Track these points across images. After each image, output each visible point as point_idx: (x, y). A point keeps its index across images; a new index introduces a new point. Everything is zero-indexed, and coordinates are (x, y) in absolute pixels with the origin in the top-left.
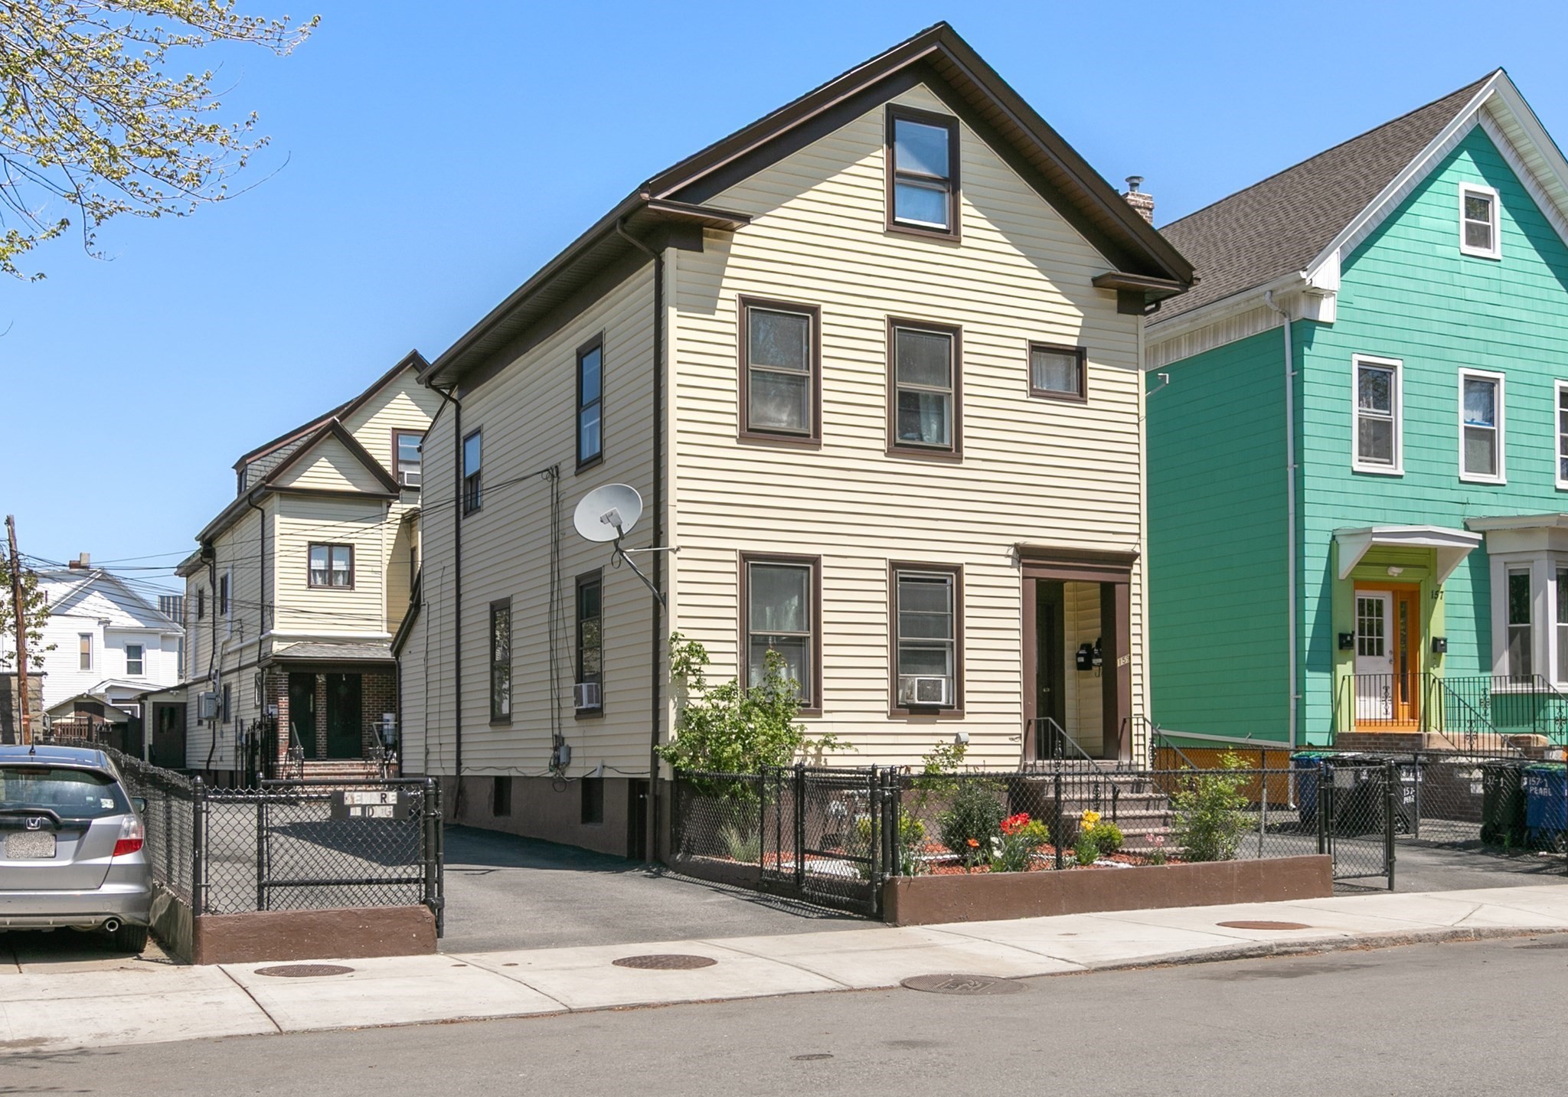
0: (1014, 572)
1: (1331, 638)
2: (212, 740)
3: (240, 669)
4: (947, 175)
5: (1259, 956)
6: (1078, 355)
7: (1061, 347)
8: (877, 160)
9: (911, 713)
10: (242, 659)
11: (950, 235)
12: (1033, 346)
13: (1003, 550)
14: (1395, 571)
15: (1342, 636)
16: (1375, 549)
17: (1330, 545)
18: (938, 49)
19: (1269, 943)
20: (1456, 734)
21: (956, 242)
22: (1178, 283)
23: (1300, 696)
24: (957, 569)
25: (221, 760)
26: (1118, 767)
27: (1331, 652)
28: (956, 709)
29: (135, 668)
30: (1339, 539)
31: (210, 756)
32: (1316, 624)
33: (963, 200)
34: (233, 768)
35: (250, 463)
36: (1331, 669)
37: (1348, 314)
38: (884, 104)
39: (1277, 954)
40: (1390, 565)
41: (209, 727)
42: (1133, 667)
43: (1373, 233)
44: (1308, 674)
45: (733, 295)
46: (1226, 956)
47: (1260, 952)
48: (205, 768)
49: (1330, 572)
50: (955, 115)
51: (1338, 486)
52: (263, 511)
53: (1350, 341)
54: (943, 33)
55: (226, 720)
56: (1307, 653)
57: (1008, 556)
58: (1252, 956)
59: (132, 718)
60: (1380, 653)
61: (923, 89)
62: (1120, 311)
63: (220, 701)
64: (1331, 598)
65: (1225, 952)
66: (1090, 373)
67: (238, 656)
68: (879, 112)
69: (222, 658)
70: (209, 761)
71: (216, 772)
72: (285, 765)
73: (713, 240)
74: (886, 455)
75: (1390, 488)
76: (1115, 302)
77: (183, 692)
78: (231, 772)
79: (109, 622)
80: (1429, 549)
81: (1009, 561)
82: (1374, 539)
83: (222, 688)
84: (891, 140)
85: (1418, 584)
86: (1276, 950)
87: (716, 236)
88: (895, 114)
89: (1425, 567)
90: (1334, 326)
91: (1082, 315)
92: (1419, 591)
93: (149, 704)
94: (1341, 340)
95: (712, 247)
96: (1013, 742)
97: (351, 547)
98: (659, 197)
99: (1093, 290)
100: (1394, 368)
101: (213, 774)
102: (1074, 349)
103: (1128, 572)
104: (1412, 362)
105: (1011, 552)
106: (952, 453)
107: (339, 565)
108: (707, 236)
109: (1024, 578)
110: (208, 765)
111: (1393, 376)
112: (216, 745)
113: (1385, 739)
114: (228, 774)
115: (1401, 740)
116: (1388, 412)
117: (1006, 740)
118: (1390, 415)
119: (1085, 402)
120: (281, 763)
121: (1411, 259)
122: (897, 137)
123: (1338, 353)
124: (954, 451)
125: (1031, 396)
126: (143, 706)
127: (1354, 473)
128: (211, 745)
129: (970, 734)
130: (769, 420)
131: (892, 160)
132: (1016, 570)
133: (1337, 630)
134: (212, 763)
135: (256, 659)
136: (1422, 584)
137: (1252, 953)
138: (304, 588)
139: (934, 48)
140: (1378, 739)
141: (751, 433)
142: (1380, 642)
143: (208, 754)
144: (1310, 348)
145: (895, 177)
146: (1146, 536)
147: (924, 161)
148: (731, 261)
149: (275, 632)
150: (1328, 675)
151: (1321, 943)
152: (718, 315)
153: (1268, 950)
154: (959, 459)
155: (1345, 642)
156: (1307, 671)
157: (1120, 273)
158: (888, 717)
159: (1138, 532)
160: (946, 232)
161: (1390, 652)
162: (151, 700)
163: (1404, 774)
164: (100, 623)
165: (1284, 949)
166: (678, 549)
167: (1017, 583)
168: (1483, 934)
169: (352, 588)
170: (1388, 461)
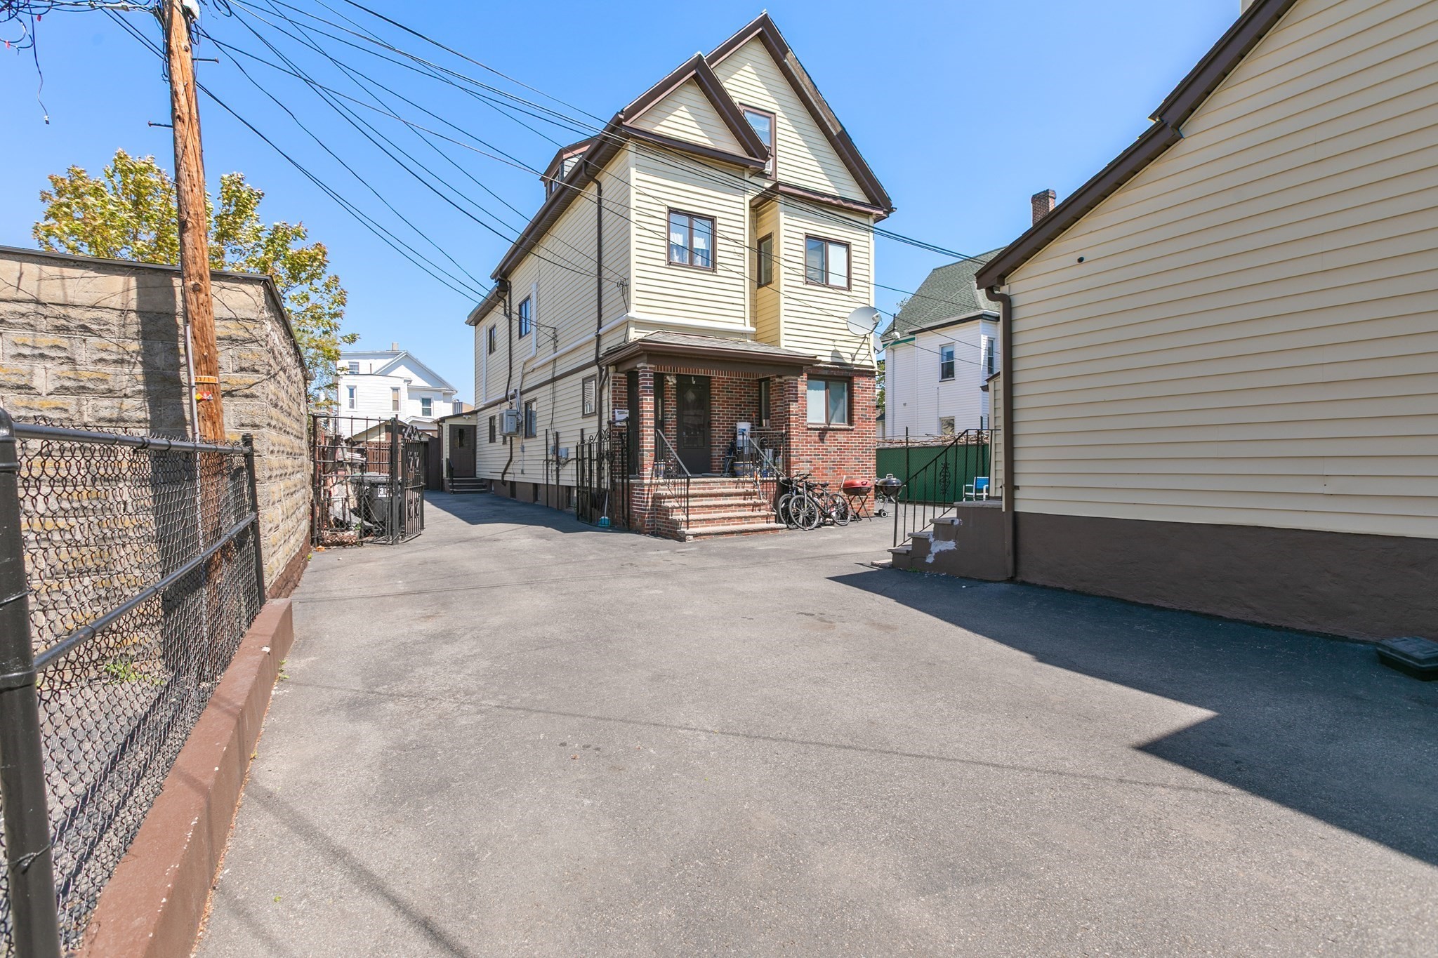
2: (509, 455)
3: (554, 380)
10: (557, 369)
25: (522, 473)
29: (427, 412)
31: (506, 469)
34: (541, 480)
35: (566, 159)
41: (504, 442)
48: (500, 479)
52: (599, 184)
55: (530, 434)
59: (432, 438)
63: (522, 418)
67: (551, 366)
69: (523, 378)
70: (504, 473)
71: (513, 483)
72: (650, 485)
77: (474, 417)
78: (536, 485)
79: (411, 381)
83: (524, 406)
93: (446, 427)
97: (712, 219)
101: (508, 484)
107: (700, 243)
110: (503, 477)
112: (514, 459)
114: (531, 488)
120: (646, 481)
126: (440, 427)
128: (508, 459)
134: (507, 475)
135: (593, 358)
138: (663, 264)
143: (504, 467)
149: (634, 313)
162: (448, 422)
164: (405, 381)
169: (714, 270)
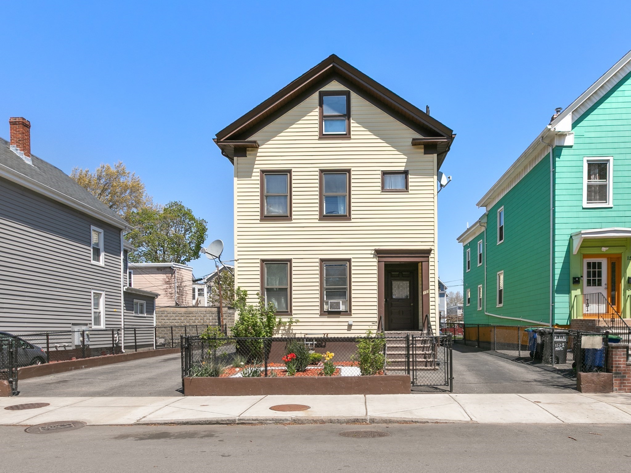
0: (375, 260)
1: (569, 280)
4: (346, 113)
5: (227, 424)
6: (406, 173)
7: (397, 172)
8: (316, 113)
9: (328, 314)
11: (347, 136)
12: (383, 173)
13: (369, 252)
14: (604, 249)
15: (574, 278)
16: (585, 240)
17: (569, 240)
18: (333, 65)
19: (233, 418)
20: (608, 319)
21: (349, 138)
22: (446, 137)
23: (553, 304)
24: (349, 260)
26: (421, 334)
27: (569, 285)
28: (348, 313)
30: (573, 238)
32: (561, 274)
33: (352, 121)
36: (569, 292)
37: (581, 140)
38: (318, 91)
39: (238, 424)
40: (602, 247)
42: (430, 294)
43: (596, 103)
44: (556, 295)
45: (258, 170)
46: (207, 422)
47: (228, 422)
49: (569, 251)
50: (348, 89)
51: (575, 215)
53: (583, 152)
54: (333, 58)
56: (556, 286)
57: (372, 254)
58: (223, 424)
60: (600, 284)
61: (335, 83)
62: (425, 153)
64: (569, 263)
65: (208, 421)
66: (410, 180)
68: (316, 95)
73: (251, 152)
74: (319, 220)
75: (604, 213)
76: (423, 150)
80: (627, 238)
81: (372, 256)
82: (582, 236)
84: (321, 104)
85: (621, 254)
86: (237, 422)
87: (252, 151)
88: (322, 95)
89: (624, 246)
90: (573, 147)
91: (407, 157)
92: (621, 257)
94: (577, 152)
95: (250, 155)
96: (374, 324)
98: (222, 140)
99: (412, 147)
100: (608, 161)
102: (403, 171)
103: (428, 257)
104: (617, 157)
105: (373, 252)
106: (346, 217)
108: (248, 151)
109: (378, 262)
111: (608, 165)
113: (585, 322)
115: (589, 322)
116: (605, 180)
117: (371, 324)
118: (606, 181)
119: (408, 191)
121: (619, 111)
122: (324, 103)
123: (575, 158)
124: (348, 216)
125: (382, 192)
127: (583, 208)
129: (353, 322)
130: (272, 212)
131: (321, 112)
132: (375, 259)
133: (572, 276)
136: (622, 254)
137: (223, 422)
139: (332, 65)
140: (582, 322)
141: (265, 218)
142: (600, 281)
144: (559, 158)
145: (323, 118)
146: (437, 242)
147: (335, 109)
148: (257, 158)
150: (568, 295)
151: (267, 420)
152: (253, 178)
153: (233, 421)
154: (350, 219)
155: (577, 281)
156: (556, 294)
157: (424, 138)
158: (320, 316)
159: (433, 241)
160: (346, 134)
161: (606, 284)
163: (555, 338)
165: (242, 421)
166: (238, 260)
167: (376, 264)
168: (375, 421)
170: (605, 201)
